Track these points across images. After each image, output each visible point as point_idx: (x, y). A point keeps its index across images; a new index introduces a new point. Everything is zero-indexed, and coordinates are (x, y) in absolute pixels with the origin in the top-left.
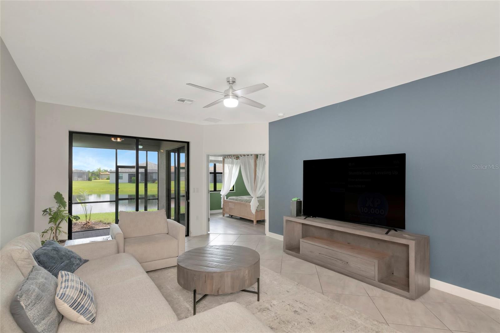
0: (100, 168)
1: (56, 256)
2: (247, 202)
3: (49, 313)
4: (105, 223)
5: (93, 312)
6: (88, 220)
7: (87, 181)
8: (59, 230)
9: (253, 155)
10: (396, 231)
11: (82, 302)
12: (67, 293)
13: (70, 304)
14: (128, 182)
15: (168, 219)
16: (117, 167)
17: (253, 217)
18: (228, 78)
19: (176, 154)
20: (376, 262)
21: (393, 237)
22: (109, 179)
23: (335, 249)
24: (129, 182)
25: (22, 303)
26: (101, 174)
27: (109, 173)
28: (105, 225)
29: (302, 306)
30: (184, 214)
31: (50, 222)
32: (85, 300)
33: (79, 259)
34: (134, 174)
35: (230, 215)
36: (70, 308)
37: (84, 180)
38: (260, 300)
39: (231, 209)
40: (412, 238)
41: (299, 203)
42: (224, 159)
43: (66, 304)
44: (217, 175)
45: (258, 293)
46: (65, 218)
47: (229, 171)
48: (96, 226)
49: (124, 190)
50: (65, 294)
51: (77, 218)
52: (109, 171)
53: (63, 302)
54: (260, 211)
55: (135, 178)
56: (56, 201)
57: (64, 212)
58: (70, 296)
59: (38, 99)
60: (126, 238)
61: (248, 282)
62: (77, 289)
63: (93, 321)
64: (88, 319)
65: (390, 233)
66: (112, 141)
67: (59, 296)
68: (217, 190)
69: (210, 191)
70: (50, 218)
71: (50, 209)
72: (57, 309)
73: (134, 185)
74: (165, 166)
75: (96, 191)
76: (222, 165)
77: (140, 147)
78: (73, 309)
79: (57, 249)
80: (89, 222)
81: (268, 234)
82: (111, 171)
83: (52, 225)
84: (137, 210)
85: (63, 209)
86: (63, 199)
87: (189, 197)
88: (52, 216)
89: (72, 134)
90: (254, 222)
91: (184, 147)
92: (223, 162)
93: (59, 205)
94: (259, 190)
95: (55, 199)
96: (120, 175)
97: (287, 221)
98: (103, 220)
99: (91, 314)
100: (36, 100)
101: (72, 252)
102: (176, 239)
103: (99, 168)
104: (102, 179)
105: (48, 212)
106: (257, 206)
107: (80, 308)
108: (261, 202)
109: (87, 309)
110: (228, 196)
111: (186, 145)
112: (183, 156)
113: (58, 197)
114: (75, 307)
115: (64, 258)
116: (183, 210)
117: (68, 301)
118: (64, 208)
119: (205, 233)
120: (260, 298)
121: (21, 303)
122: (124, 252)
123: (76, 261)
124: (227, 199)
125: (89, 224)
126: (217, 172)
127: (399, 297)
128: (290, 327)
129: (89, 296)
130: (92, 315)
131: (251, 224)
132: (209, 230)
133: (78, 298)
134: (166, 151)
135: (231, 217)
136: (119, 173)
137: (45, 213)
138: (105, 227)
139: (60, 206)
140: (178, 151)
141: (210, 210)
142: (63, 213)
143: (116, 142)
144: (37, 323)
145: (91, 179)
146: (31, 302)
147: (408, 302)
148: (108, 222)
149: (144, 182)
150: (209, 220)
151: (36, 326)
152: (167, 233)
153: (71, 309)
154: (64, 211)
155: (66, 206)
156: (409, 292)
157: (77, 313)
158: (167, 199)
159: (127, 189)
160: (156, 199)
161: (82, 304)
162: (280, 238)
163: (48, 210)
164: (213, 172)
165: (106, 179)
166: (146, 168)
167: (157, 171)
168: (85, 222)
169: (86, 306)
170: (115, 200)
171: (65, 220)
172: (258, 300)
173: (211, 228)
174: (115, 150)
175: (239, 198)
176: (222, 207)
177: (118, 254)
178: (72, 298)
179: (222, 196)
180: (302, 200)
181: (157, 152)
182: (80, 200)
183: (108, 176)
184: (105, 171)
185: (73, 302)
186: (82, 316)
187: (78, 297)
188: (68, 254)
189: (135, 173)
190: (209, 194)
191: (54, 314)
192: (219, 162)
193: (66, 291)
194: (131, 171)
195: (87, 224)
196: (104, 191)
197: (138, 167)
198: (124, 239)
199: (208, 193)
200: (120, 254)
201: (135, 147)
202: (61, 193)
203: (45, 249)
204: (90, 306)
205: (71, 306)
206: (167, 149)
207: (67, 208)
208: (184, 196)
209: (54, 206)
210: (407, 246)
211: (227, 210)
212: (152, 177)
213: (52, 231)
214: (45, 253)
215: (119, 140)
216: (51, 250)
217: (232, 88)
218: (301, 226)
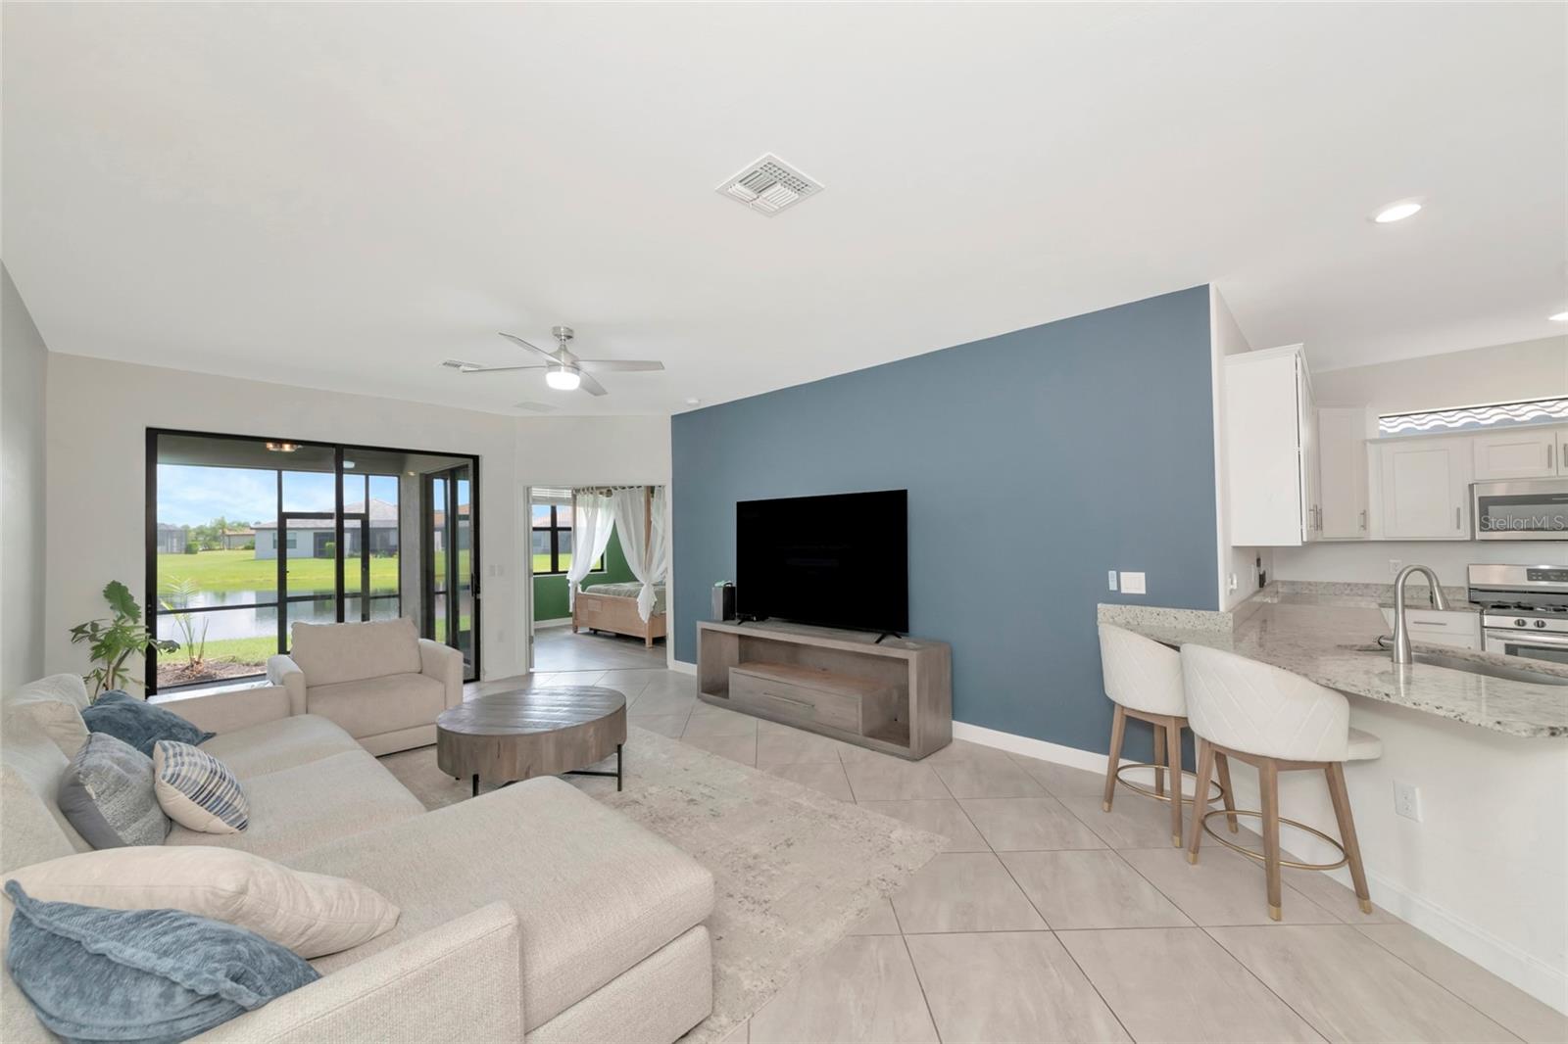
0: (223, 518)
1: (133, 723)
2: (630, 596)
3: (147, 811)
4: (248, 665)
5: (241, 811)
6: (196, 658)
7: (180, 553)
8: (121, 676)
9: (643, 488)
10: (899, 637)
11: (217, 791)
12: (183, 774)
13: (192, 794)
14: (312, 555)
15: (420, 640)
16: (283, 517)
17: (643, 629)
18: (555, 329)
19: (449, 481)
20: (859, 698)
21: (890, 648)
22: (253, 548)
23: (795, 682)
24: (315, 556)
25: (90, 789)
26: (228, 532)
27: (253, 532)
28: (247, 669)
29: (706, 791)
30: (468, 632)
31: (93, 658)
32: (222, 788)
33: (191, 730)
34: (332, 533)
35: (591, 629)
36: (190, 801)
37: (172, 553)
38: (624, 789)
39: (592, 614)
40: (917, 646)
41: (728, 592)
42: (574, 497)
43: (183, 795)
44: (559, 532)
45: (619, 775)
46: (137, 646)
47: (588, 523)
48: (222, 672)
49: (301, 578)
50: (179, 775)
51: (172, 646)
52: (252, 526)
53: (176, 790)
54: (657, 616)
55: (334, 544)
56: (110, 605)
57: (136, 630)
58: (190, 779)
59: (53, 344)
60: (312, 687)
61: (594, 751)
62: (203, 768)
63: (243, 827)
64: (231, 823)
65: (884, 641)
66: (268, 449)
67: (167, 779)
68: (560, 570)
69: (535, 574)
70: (93, 648)
71: (94, 626)
72: (161, 807)
73: (332, 564)
74: (418, 513)
75: (211, 582)
76: (570, 509)
77: (347, 465)
78: (198, 803)
79: (134, 708)
80: (198, 663)
81: (673, 664)
82: (258, 526)
83: (100, 664)
84: (340, 618)
85: (131, 623)
86: (132, 598)
87: (479, 587)
88: (98, 643)
89: (153, 436)
90: (647, 642)
91: (467, 466)
92: (574, 501)
93: (119, 614)
94: (658, 567)
95: (107, 600)
96: (290, 536)
97: (704, 631)
98: (238, 655)
99: (237, 814)
100: (48, 347)
101: (172, 714)
102: (441, 681)
103: (219, 518)
104: (229, 549)
105: (87, 632)
106: (653, 604)
107: (214, 802)
108: (661, 595)
109: (228, 805)
110: (586, 582)
111: (470, 462)
112: (464, 487)
113: (116, 593)
114: (203, 799)
115: (154, 727)
116: (465, 623)
117: (186, 787)
118: (135, 622)
119: (522, 671)
120: (624, 784)
121: (87, 787)
122: (307, 712)
123: (184, 734)
124: (583, 590)
125: (200, 668)
126: (558, 525)
127: (894, 759)
128: (673, 825)
129: (231, 782)
130: (241, 816)
131: (641, 647)
132: (531, 664)
133: (210, 783)
134: (421, 475)
135: (595, 632)
136: (288, 532)
137: (80, 635)
138: (247, 672)
139: (122, 617)
140: (452, 476)
141: (536, 620)
142: (133, 634)
143: (277, 452)
144: (123, 828)
145: (194, 548)
146: (108, 788)
147: (906, 765)
148: (256, 660)
149: (360, 554)
150: (531, 640)
151: (120, 833)
152: (419, 670)
153: (194, 805)
154: (133, 628)
155: (140, 617)
156: (908, 747)
157: (207, 812)
158: (425, 594)
159: (312, 574)
160: (394, 596)
161: (217, 794)
162: (691, 670)
163: (88, 628)
164: (549, 525)
165: (242, 547)
166: (364, 518)
167: (396, 526)
168: (187, 663)
169: (226, 799)
170: (276, 601)
171: (139, 650)
172: (620, 789)
173: (537, 660)
174: (276, 472)
175: (612, 587)
176: (571, 611)
177: (290, 718)
178: (196, 782)
179: (570, 585)
180: (735, 585)
181: (396, 478)
182: (171, 603)
183: (250, 538)
184: (239, 525)
185: (197, 789)
186: (218, 819)
187: (209, 781)
188: (163, 719)
189: (334, 531)
190: (532, 579)
191: (155, 815)
192: (563, 501)
193: (180, 770)
194: (324, 526)
195: (192, 666)
196: (238, 580)
197: (340, 515)
198: (307, 688)
199: (529, 576)
200: (296, 717)
201: (333, 465)
202: (123, 584)
203: (104, 709)
204: (235, 799)
205: (194, 798)
206: (422, 472)
207: (142, 621)
208: (468, 587)
209: (107, 617)
210: (905, 662)
211: (583, 618)
212: (385, 541)
213: (100, 680)
214: (104, 717)
215: (287, 448)
216: (120, 710)
217: (566, 350)
218: (737, 640)
